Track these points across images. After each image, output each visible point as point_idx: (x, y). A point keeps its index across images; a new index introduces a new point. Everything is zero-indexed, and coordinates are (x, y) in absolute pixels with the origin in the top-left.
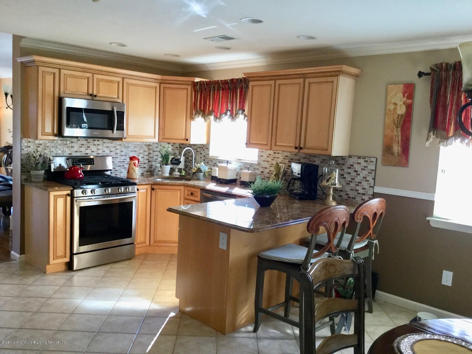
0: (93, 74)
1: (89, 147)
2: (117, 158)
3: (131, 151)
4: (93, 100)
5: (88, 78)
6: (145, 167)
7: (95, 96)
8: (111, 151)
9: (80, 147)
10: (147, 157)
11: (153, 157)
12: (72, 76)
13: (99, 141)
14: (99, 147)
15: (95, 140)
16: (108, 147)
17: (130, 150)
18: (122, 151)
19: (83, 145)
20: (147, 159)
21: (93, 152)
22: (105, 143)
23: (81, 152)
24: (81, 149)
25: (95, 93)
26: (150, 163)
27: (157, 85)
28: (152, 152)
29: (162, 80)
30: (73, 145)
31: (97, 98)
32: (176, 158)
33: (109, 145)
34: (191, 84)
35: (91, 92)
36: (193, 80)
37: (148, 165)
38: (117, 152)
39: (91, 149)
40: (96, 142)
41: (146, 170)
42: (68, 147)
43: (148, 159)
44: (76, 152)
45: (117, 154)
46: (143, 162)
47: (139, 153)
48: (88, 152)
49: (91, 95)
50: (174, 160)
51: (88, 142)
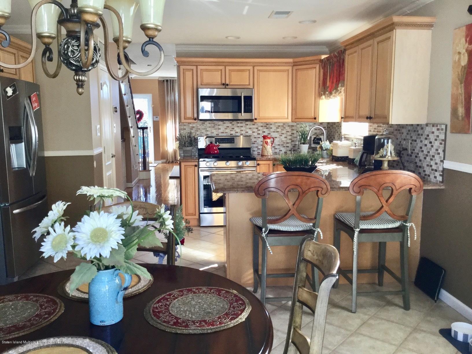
0: (225, 66)
1: (234, 129)
2: (259, 138)
3: (273, 132)
4: (225, 88)
5: (221, 70)
6: (288, 147)
7: (227, 85)
8: (253, 132)
9: (225, 129)
10: (290, 137)
11: (297, 137)
12: (207, 70)
13: (242, 123)
14: (242, 129)
15: (239, 123)
16: (251, 128)
17: (272, 130)
18: (265, 132)
19: (228, 127)
20: (290, 139)
21: (237, 132)
22: (248, 125)
23: (227, 133)
24: (227, 131)
25: (227, 82)
26: (293, 143)
27: (290, 68)
28: (295, 132)
29: (294, 62)
30: (220, 127)
31: (229, 87)
32: (317, 137)
33: (252, 126)
34: (319, 62)
35: (223, 82)
36: (320, 58)
37: (292, 145)
38: (259, 132)
39: (235, 131)
40: (239, 125)
41: (289, 149)
42: (215, 129)
43: (292, 139)
44: (222, 133)
45: (259, 134)
46: (286, 142)
47: (282, 133)
48: (232, 132)
49: (223, 84)
50: (316, 139)
51: (232, 125)
